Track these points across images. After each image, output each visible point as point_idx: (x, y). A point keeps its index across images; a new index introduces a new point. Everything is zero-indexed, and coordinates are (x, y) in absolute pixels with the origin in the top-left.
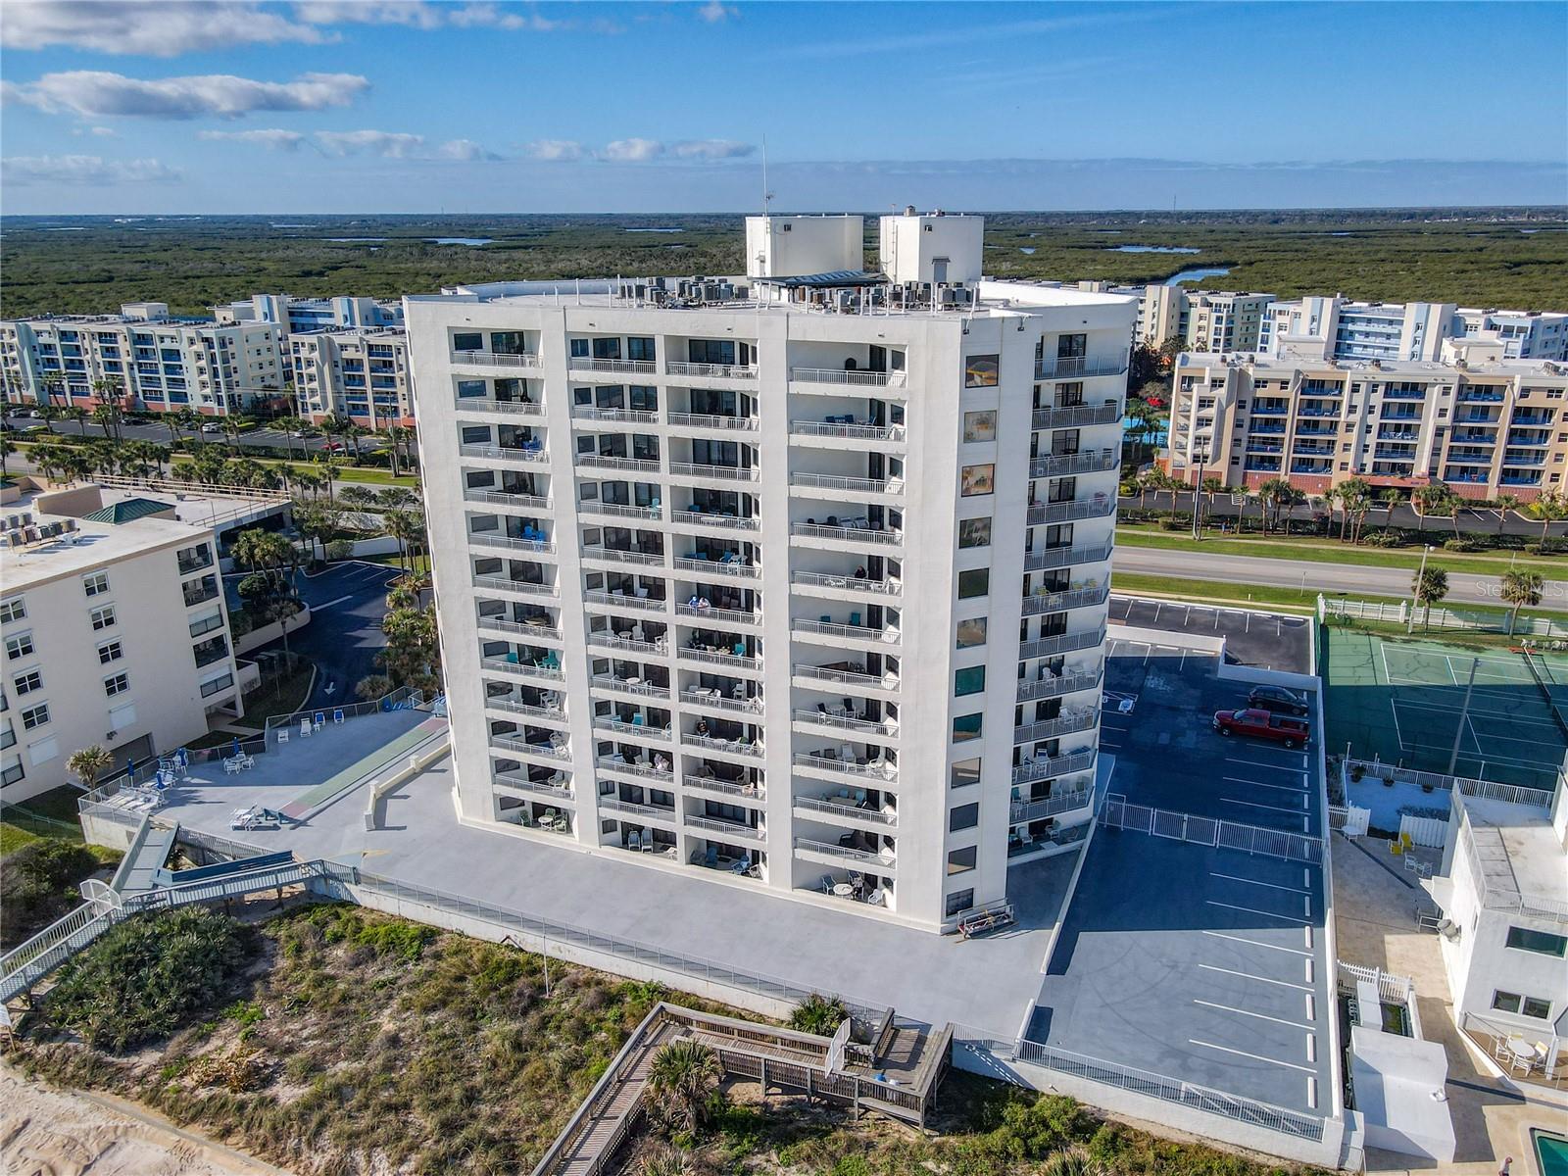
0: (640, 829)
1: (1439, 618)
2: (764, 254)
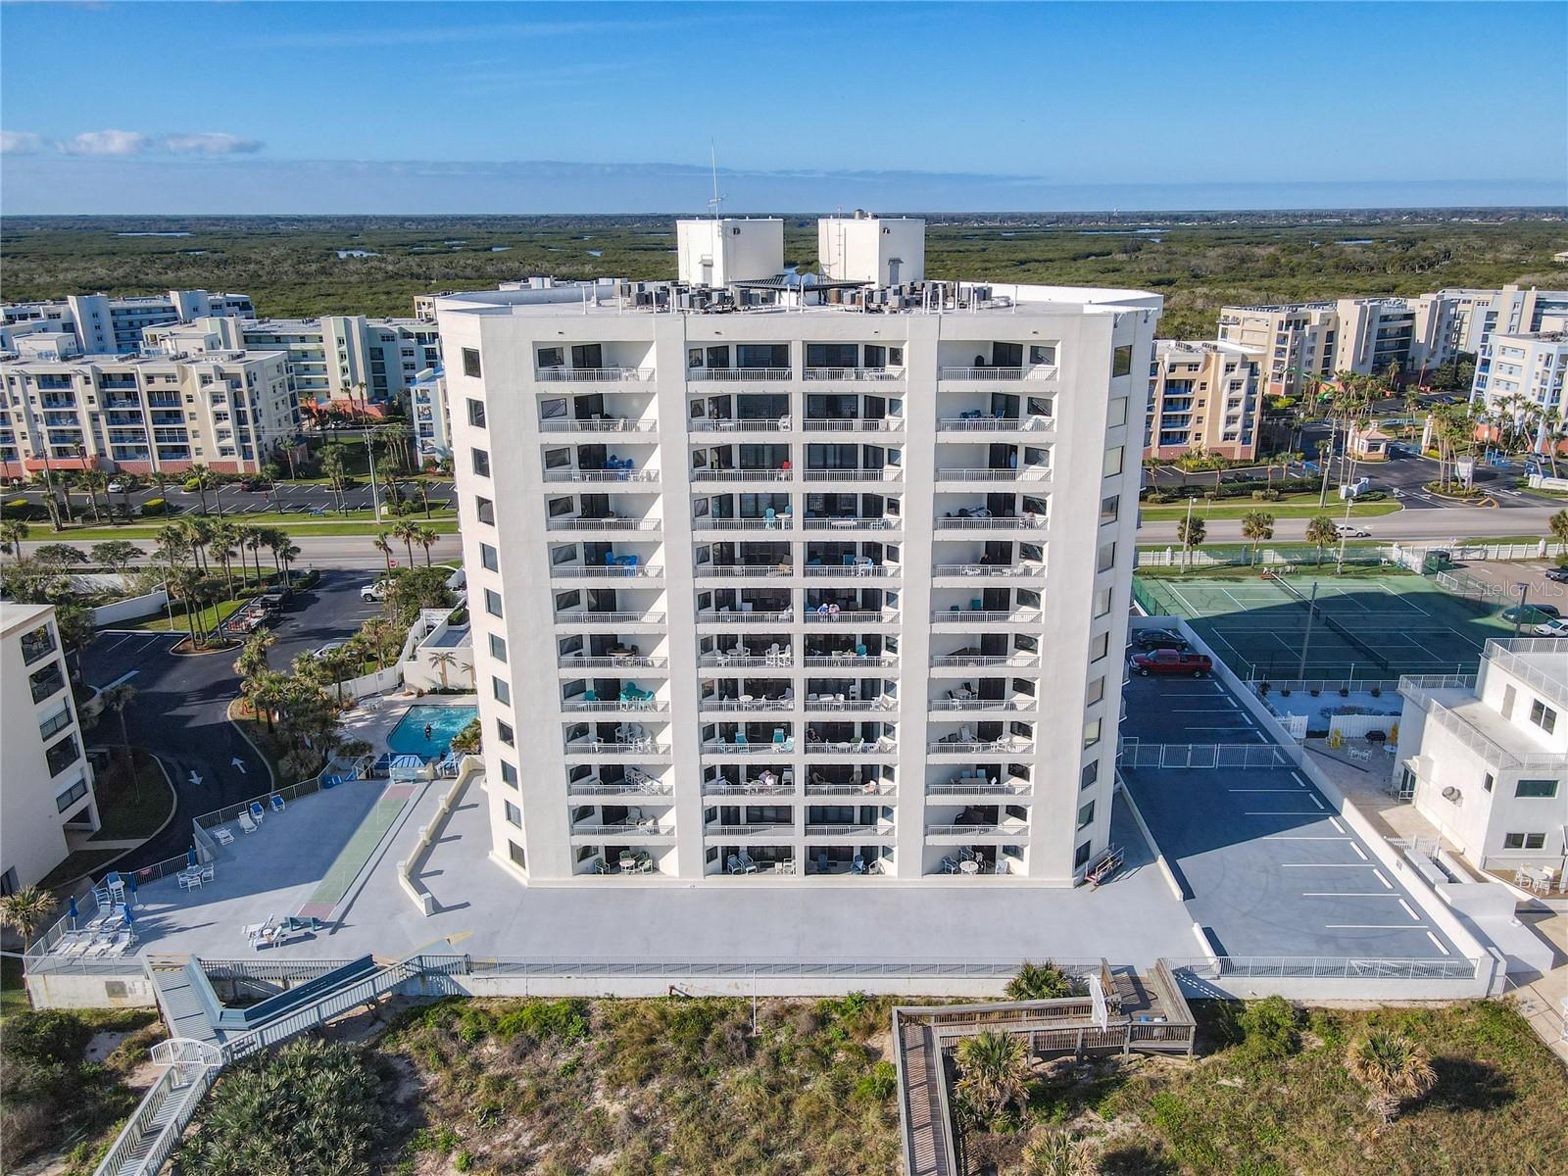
0: (735, 850)
1: (1201, 559)
2: (710, 258)
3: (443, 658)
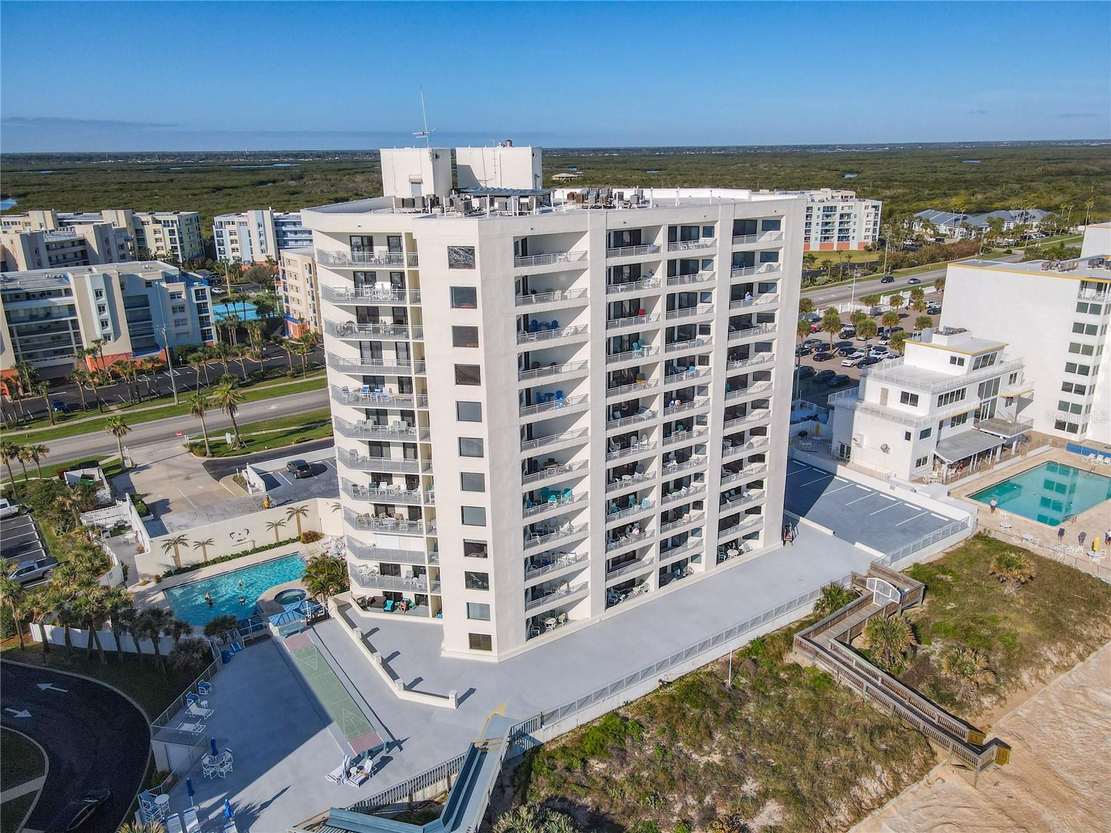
2: (420, 177)
3: (176, 542)
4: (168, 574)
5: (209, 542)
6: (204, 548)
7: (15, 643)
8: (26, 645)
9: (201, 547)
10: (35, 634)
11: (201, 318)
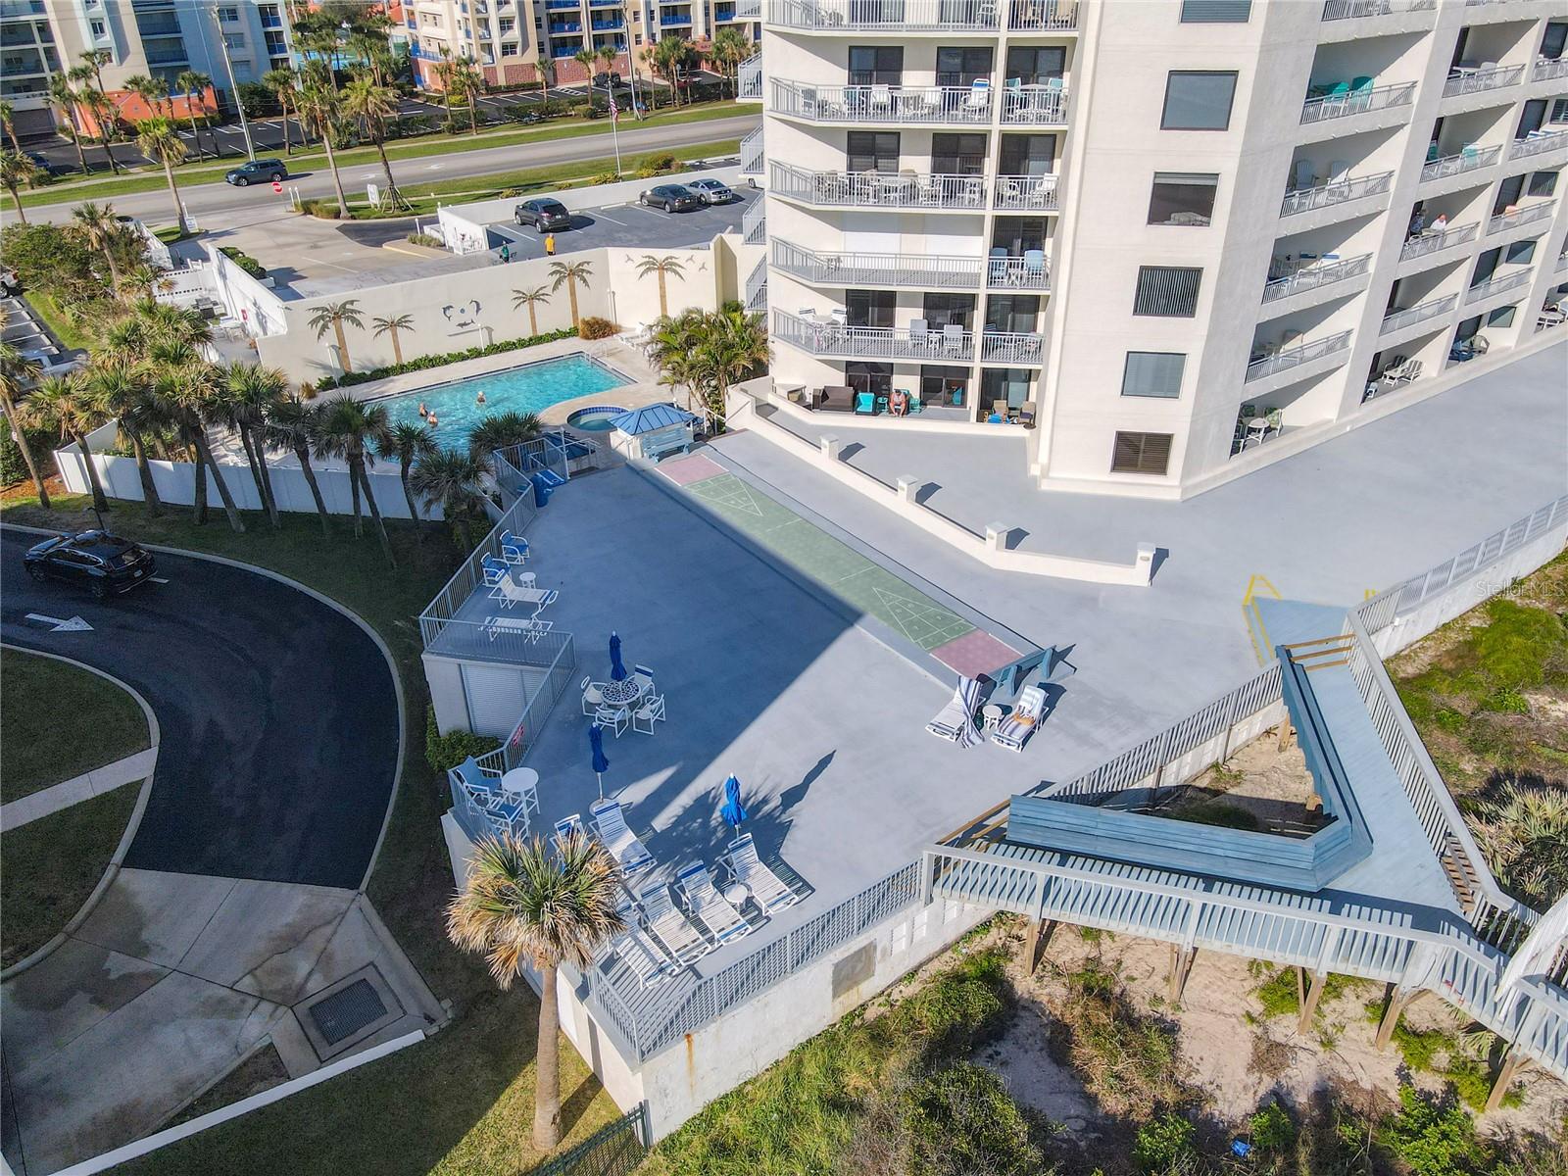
3: (337, 316)
4: (328, 385)
5: (402, 322)
6: (395, 335)
7: (27, 494)
8: (52, 499)
9: (388, 333)
10: (71, 474)
11: (268, 35)
